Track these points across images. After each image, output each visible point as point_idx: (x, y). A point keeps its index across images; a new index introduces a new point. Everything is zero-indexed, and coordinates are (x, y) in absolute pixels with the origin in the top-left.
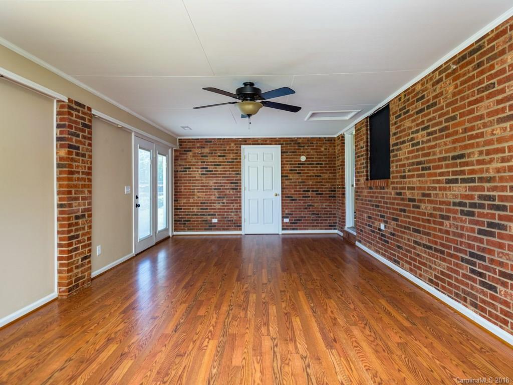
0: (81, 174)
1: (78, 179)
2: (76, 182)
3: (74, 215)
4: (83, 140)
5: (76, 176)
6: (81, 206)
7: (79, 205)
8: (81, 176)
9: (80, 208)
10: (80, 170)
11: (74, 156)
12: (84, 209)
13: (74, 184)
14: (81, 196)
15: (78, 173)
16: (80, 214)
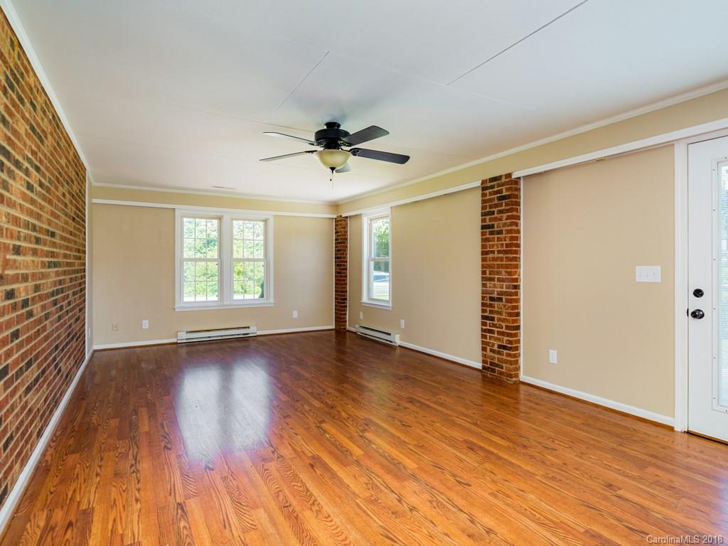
0: (496, 253)
1: (494, 259)
2: (491, 262)
3: (488, 296)
4: (499, 216)
5: (491, 256)
6: (497, 288)
7: (495, 286)
8: (496, 255)
9: (496, 290)
10: (495, 249)
11: (488, 236)
12: (501, 291)
13: (488, 265)
14: (496, 276)
15: (493, 252)
16: (495, 295)
